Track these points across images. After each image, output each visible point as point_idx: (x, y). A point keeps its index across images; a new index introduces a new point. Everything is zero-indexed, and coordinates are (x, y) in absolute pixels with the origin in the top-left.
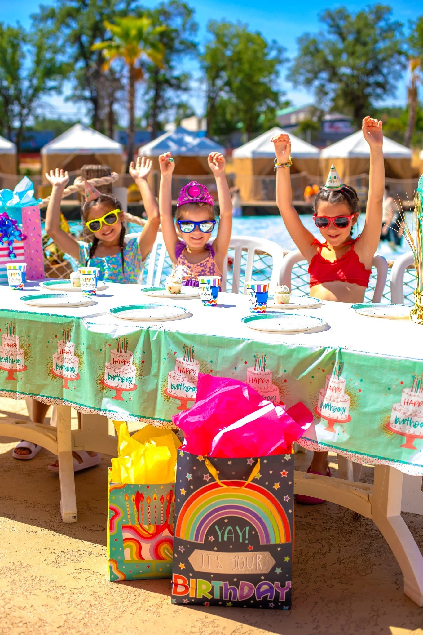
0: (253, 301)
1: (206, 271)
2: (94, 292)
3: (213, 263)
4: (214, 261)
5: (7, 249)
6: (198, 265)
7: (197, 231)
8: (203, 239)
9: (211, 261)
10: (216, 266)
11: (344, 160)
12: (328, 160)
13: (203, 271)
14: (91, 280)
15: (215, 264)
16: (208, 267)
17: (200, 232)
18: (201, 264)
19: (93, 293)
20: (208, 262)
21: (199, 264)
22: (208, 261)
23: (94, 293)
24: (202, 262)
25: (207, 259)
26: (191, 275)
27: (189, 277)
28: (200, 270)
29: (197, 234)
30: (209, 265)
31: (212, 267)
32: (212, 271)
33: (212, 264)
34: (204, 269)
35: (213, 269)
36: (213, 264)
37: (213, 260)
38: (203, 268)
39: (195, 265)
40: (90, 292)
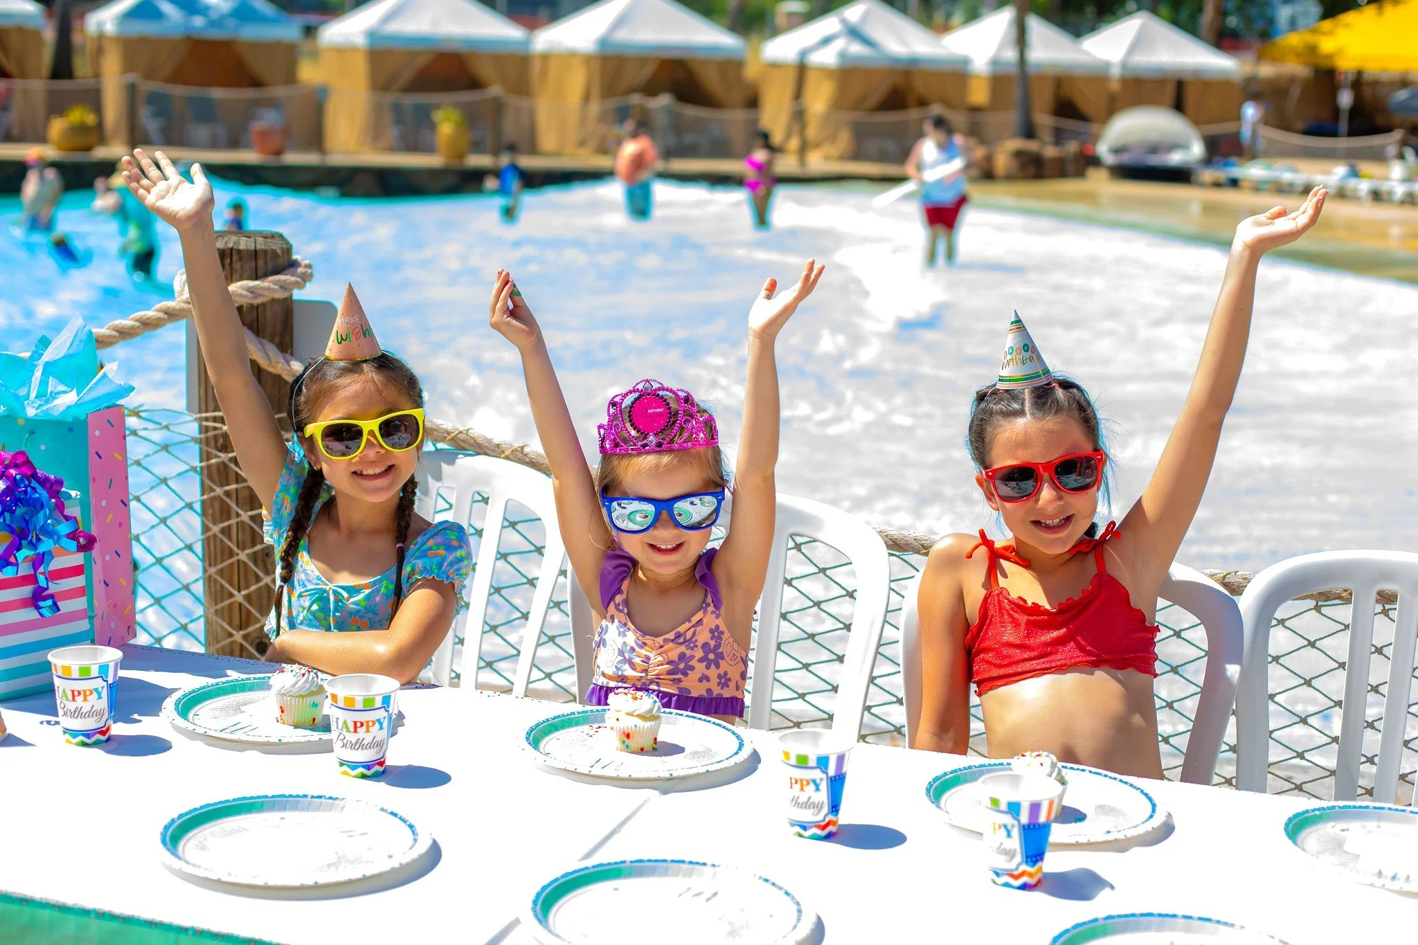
0: (1010, 854)
1: (692, 657)
2: (381, 764)
3: (717, 627)
4: (720, 622)
5: (31, 579)
6: (666, 641)
7: (665, 527)
8: (685, 546)
9: (710, 620)
10: (726, 636)
11: (588, 59)
12: (546, 57)
13: (682, 657)
14: (375, 729)
15: (723, 628)
16: (699, 644)
17: (676, 531)
18: (678, 636)
19: (377, 768)
20: (699, 629)
21: (671, 635)
22: (700, 622)
23: (381, 769)
24: (681, 629)
25: (695, 619)
26: (646, 671)
27: (640, 678)
28: (674, 655)
29: (665, 536)
30: (703, 636)
31: (712, 643)
32: (711, 656)
33: (712, 631)
34: (688, 653)
35: (718, 646)
36: (716, 633)
37: (717, 617)
38: (683, 649)
39: (660, 640)
40: (369, 768)
